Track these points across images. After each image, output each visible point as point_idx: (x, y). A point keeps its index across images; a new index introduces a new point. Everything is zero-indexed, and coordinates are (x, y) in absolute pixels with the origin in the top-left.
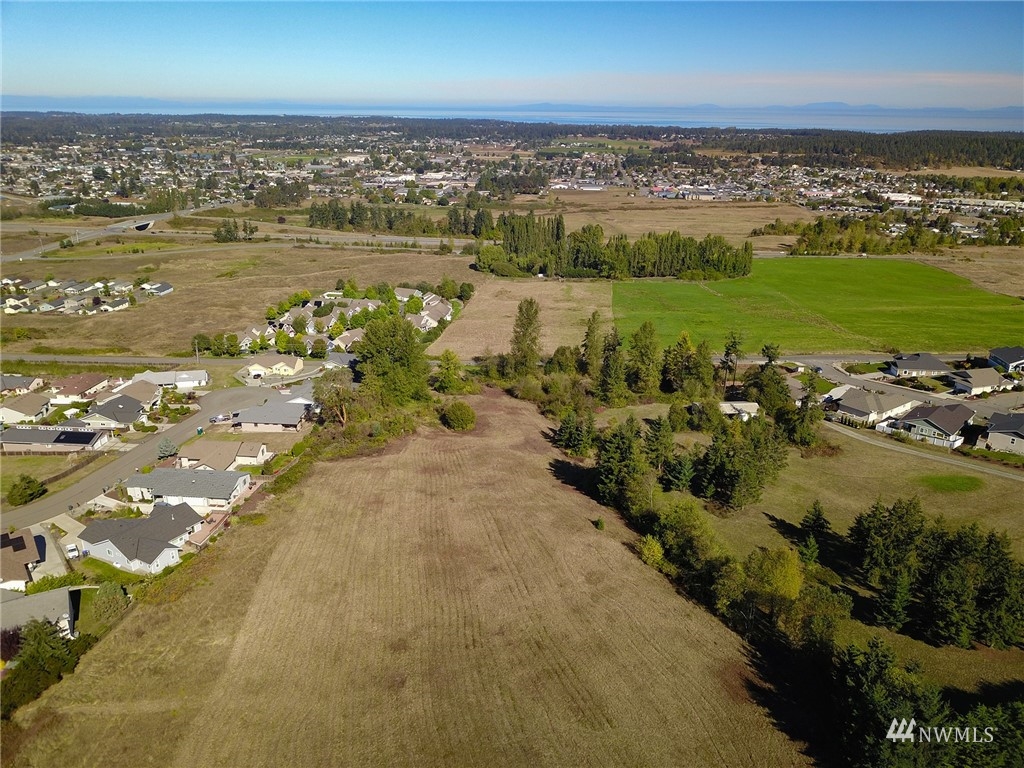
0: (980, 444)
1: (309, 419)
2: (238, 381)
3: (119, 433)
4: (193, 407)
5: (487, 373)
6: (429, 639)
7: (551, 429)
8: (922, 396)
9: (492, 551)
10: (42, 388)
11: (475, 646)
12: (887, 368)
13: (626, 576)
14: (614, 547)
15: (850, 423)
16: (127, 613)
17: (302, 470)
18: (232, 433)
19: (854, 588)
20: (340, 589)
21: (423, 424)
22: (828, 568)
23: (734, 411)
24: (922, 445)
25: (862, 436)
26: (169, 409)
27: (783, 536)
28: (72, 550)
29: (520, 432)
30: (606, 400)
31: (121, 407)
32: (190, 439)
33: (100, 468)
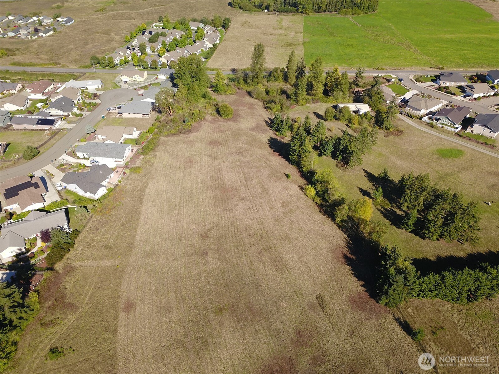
0: (469, 130)
1: (154, 110)
2: (117, 85)
3: (65, 118)
4: (97, 101)
5: (238, 81)
6: (217, 233)
7: (269, 119)
8: (449, 98)
9: (242, 190)
10: (22, 89)
11: (235, 237)
12: (436, 79)
13: (298, 204)
14: (294, 189)
15: (410, 116)
16: (90, 219)
17: (154, 142)
18: (118, 118)
19: (395, 210)
20: (178, 207)
21: (208, 114)
22: (386, 200)
23: (356, 110)
24: (442, 130)
25: (415, 124)
26: (86, 104)
27: (370, 181)
28: (59, 186)
29: (254, 120)
30: (296, 101)
31: (63, 103)
32: (99, 121)
33: (60, 139)
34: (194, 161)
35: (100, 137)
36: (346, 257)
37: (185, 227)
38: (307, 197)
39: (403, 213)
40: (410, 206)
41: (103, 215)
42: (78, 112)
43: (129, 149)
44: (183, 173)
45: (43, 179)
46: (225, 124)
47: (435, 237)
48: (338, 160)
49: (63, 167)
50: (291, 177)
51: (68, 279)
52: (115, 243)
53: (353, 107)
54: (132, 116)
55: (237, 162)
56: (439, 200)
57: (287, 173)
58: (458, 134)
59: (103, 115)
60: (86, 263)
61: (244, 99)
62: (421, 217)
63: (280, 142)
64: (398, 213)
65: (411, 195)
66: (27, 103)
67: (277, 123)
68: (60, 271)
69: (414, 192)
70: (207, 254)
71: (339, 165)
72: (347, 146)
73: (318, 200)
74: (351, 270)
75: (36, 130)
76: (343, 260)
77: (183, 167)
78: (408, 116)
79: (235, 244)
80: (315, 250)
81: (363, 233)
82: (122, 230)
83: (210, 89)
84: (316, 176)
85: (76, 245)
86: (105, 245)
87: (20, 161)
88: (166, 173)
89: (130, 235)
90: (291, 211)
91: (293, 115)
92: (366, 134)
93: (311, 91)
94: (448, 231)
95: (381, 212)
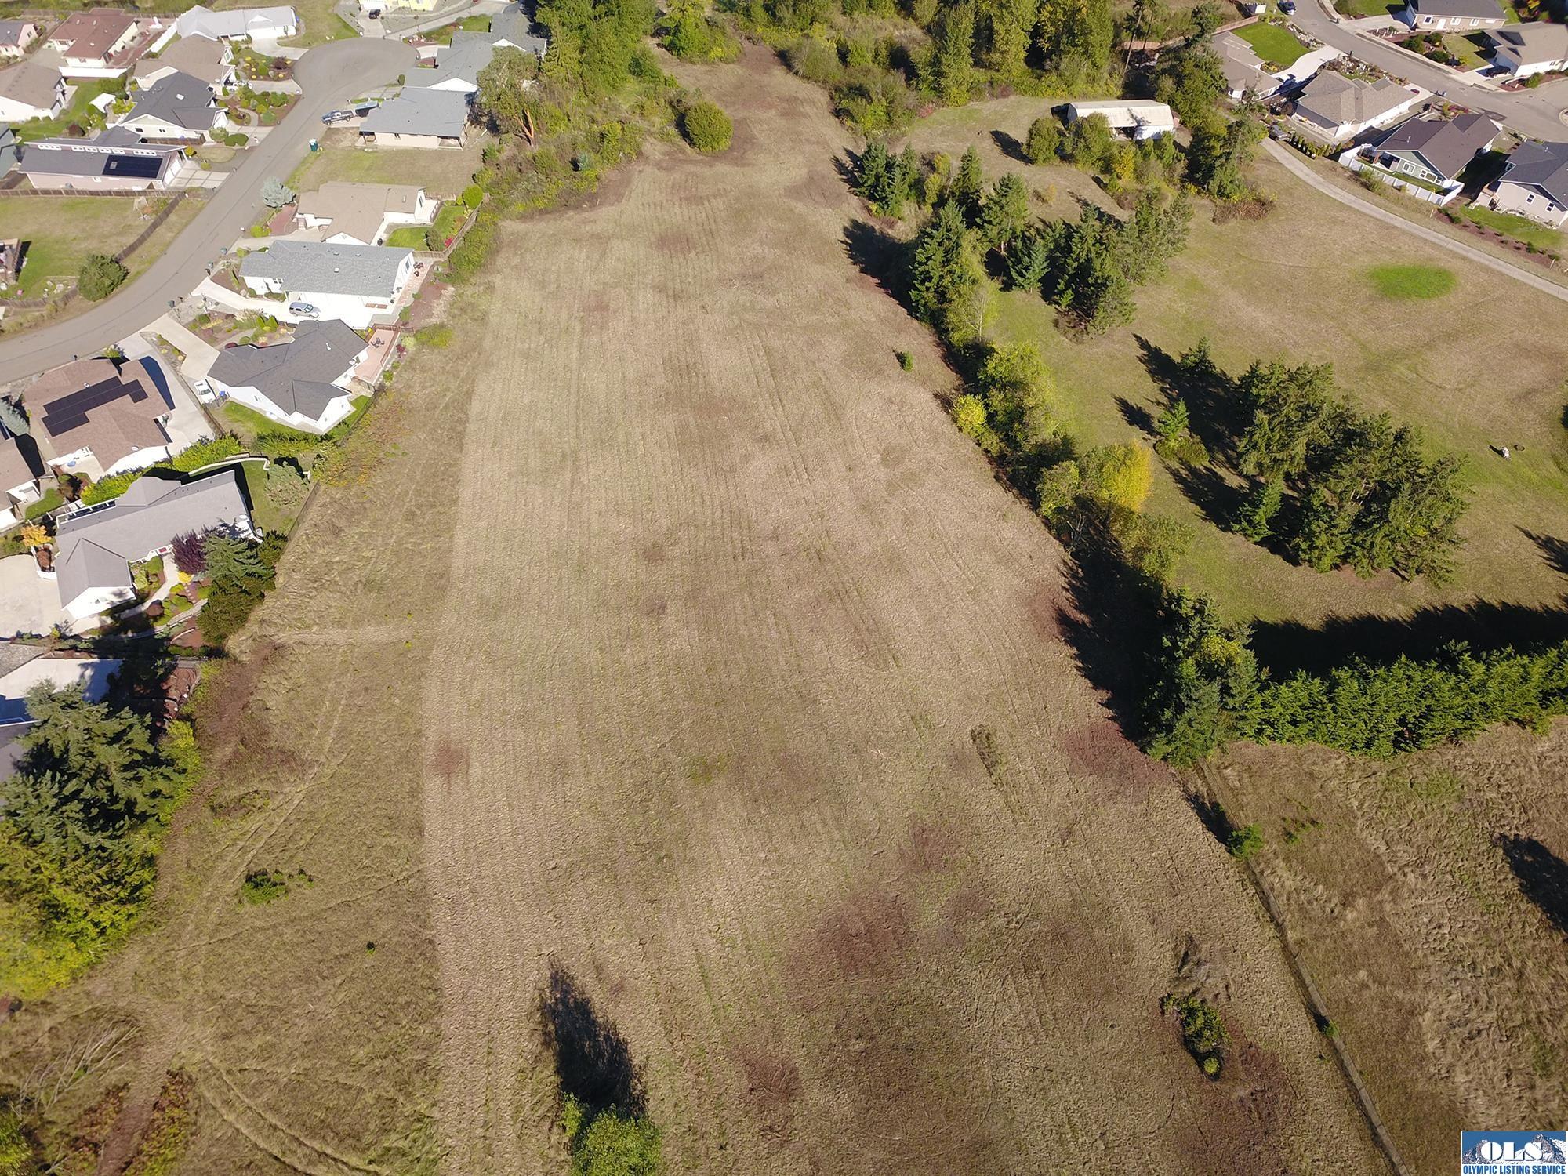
0: (1483, 199)
1: (475, 120)
2: (346, 26)
4: (289, 87)
5: (747, 11)
6: (689, 546)
8: (1437, 77)
9: (762, 407)
10: (37, 40)
11: (744, 557)
12: (1402, 6)
13: (933, 454)
14: (923, 401)
15: (1303, 145)
16: (311, 499)
17: (485, 240)
18: (362, 149)
19: (1221, 472)
20: (570, 463)
21: (651, 134)
22: (1197, 438)
23: (1129, 123)
24: (1397, 199)
25: (1314, 175)
26: (255, 97)
27: (1153, 377)
28: (205, 392)
29: (800, 158)
30: (938, 90)
31: (180, 97)
32: (303, 162)
33: (186, 225)
34: (613, 305)
35: (311, 220)
36: (1063, 619)
37: (595, 526)
38: (961, 429)
39: (1245, 484)
40: (1267, 461)
41: (347, 488)
42: (232, 128)
43: (407, 265)
44: (581, 345)
45: (149, 364)
46: (707, 171)
47: (1327, 562)
48: (1059, 305)
49: (209, 326)
50: (914, 363)
51: (271, 681)
52: (394, 575)
53: (1118, 114)
54: (407, 142)
55: (745, 310)
56: (1352, 449)
57: (903, 348)
58: (1448, 216)
59: (313, 141)
60: (314, 635)
61: (766, 79)
62: (1295, 494)
63: (884, 238)
64: (1228, 482)
65: (1272, 430)
66: (60, 96)
67: (874, 173)
68: (244, 658)
69: (1281, 422)
70: (663, 607)
71: (1063, 321)
72: (1089, 260)
73: (993, 442)
74: (1076, 657)
75: (103, 193)
76: (1054, 628)
77: (578, 328)
78: (1296, 147)
79: (744, 580)
80: (974, 599)
81: (1117, 546)
82: (409, 534)
83: (656, 41)
84: (991, 365)
85: (280, 581)
86: (364, 580)
87: (71, 303)
88: (529, 348)
89: (435, 550)
90: (911, 478)
91: (926, 141)
92: (1152, 223)
93: (989, 51)
94: (1368, 544)
95: (1179, 479)
